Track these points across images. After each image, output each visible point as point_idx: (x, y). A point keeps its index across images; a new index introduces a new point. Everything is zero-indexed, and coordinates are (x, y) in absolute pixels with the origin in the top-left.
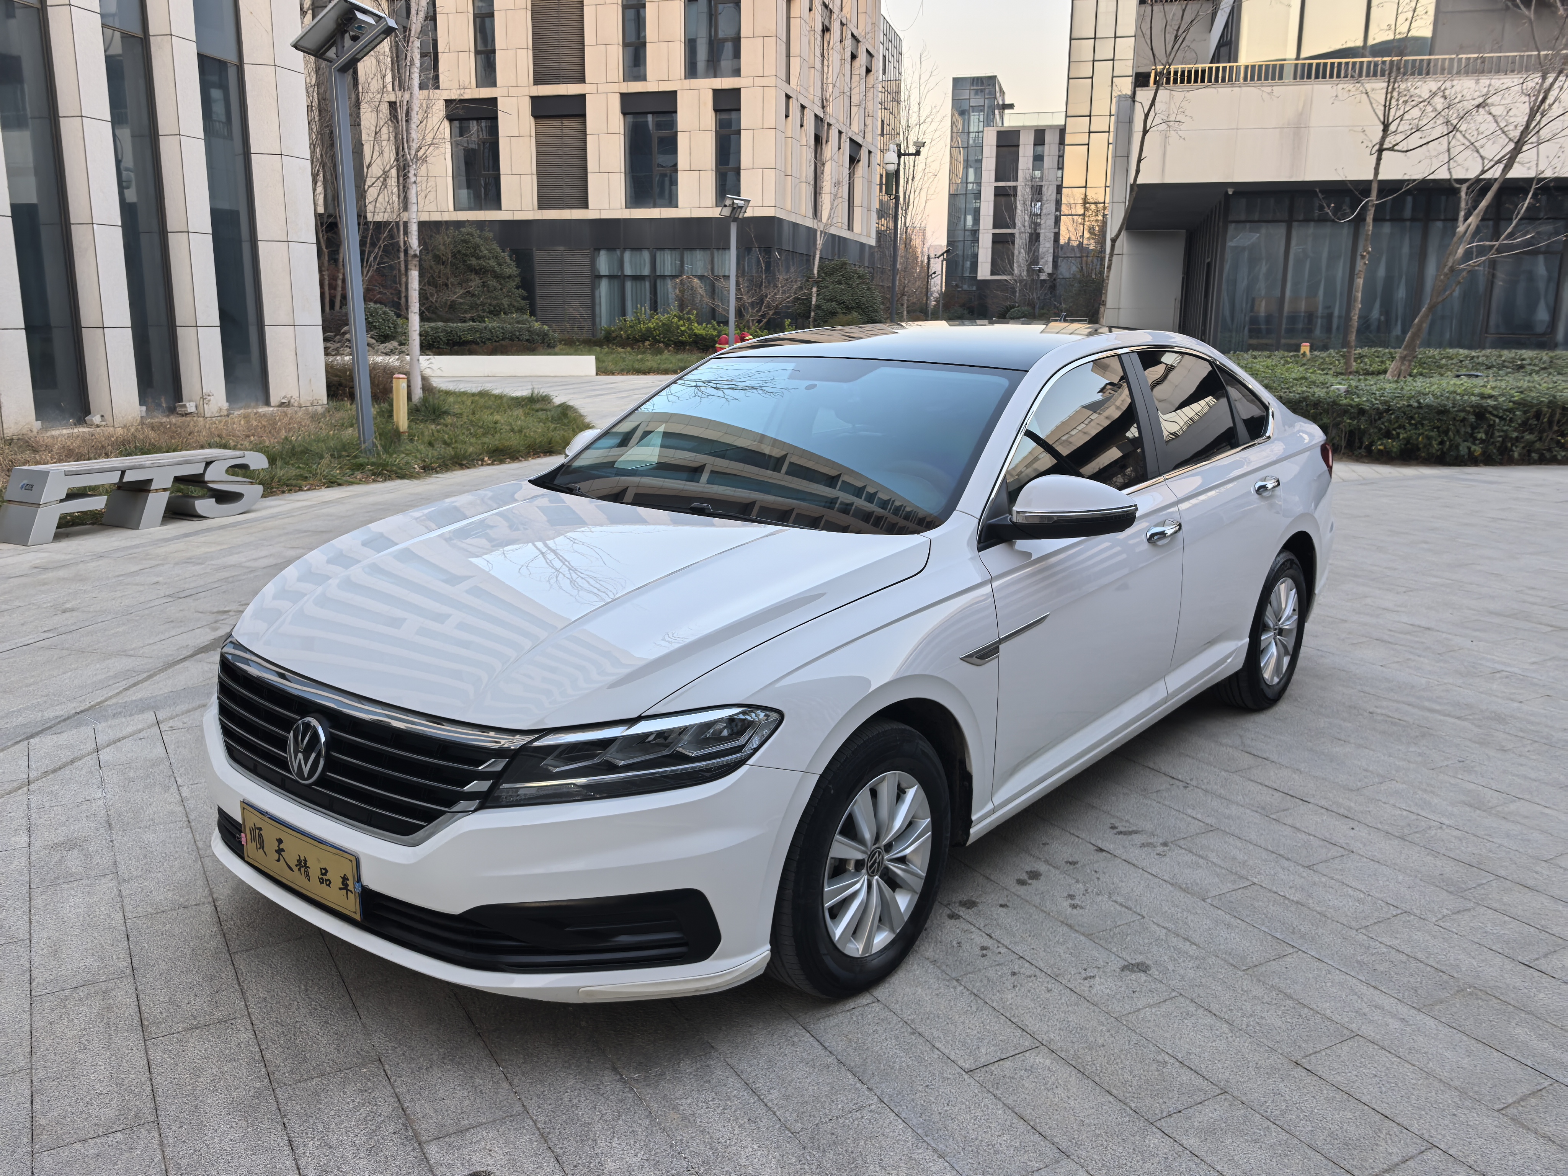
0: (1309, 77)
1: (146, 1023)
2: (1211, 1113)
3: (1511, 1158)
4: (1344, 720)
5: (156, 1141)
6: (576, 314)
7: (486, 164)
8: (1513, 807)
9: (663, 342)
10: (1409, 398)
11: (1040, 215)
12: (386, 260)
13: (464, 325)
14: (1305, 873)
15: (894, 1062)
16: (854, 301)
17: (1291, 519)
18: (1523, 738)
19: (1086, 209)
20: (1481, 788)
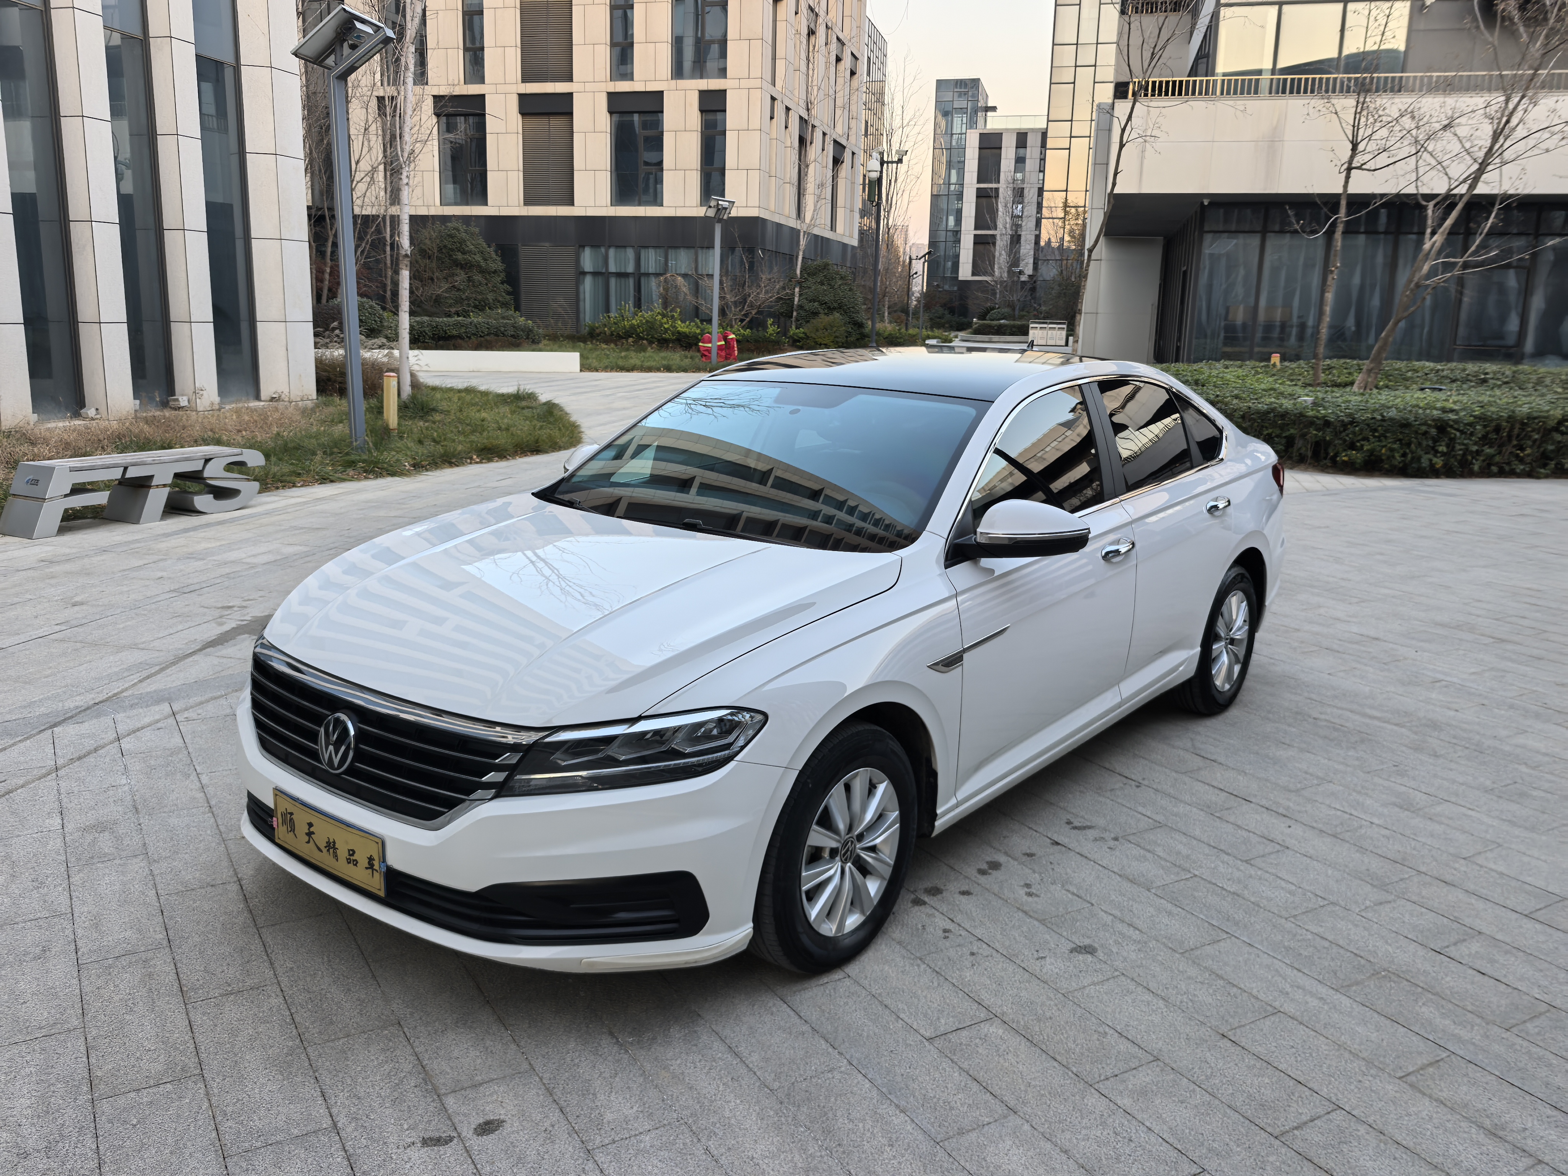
0: (1284, 92)
1: (185, 989)
2: (1144, 1077)
3: (1406, 1118)
4: (1289, 725)
5: (202, 1091)
6: (560, 310)
7: (473, 160)
8: (1439, 809)
9: (647, 339)
10: (1374, 411)
11: (1021, 217)
12: (373, 254)
13: (449, 319)
14: (1243, 866)
15: (863, 1030)
16: (836, 301)
17: (1242, 536)
18: (1455, 744)
19: (1066, 213)
20: (1411, 791)
